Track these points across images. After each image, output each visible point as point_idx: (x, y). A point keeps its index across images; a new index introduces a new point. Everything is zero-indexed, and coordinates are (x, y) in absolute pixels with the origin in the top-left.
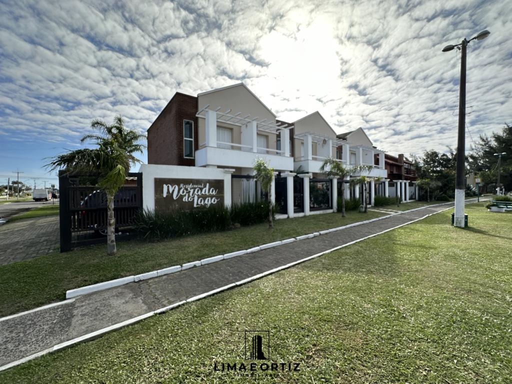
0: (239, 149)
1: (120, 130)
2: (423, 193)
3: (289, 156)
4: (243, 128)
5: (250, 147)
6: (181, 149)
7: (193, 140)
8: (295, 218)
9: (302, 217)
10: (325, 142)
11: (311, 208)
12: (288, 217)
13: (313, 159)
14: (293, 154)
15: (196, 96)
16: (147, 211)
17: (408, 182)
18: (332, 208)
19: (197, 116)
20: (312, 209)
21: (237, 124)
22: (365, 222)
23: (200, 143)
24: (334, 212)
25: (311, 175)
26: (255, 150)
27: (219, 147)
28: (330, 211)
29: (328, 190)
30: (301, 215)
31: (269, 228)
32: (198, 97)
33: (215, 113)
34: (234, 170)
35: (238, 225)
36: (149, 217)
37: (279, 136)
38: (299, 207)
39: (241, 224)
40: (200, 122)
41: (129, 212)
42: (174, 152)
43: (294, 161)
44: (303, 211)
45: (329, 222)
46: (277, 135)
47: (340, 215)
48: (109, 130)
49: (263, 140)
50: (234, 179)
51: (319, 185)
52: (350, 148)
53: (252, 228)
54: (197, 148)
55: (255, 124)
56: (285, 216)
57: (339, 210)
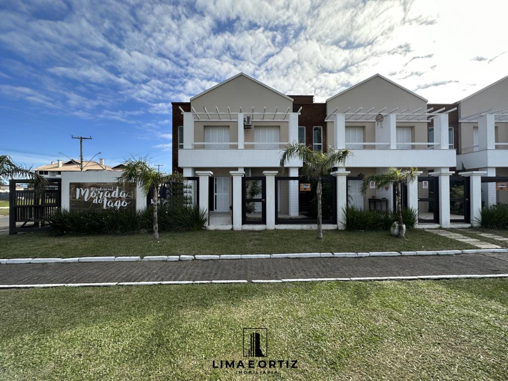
11: (278, 219)
12: (232, 229)
15: (190, 102)
18: (334, 223)
20: (281, 221)
24: (338, 230)
26: (240, 147)
27: (194, 148)
28: (330, 227)
30: (259, 227)
33: (191, 114)
44: (263, 222)
49: (274, 133)
55: (240, 116)
57: (351, 227)
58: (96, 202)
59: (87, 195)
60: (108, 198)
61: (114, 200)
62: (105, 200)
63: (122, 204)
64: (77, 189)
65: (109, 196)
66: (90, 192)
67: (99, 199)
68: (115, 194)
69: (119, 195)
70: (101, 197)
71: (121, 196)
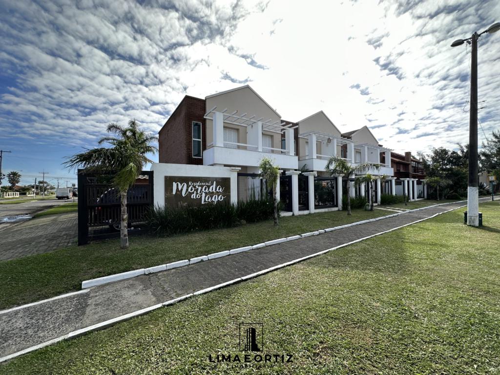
0: (245, 148)
1: (134, 133)
2: (432, 191)
3: (294, 155)
4: (249, 129)
5: (256, 147)
6: (189, 149)
7: (201, 140)
8: (300, 215)
9: (306, 215)
10: (329, 140)
11: (315, 205)
12: (293, 215)
13: (318, 157)
14: (297, 153)
15: (204, 99)
16: (157, 208)
17: (415, 180)
18: (337, 206)
19: (205, 117)
20: (316, 207)
21: (242, 125)
22: (371, 220)
23: (208, 144)
24: (339, 210)
25: (316, 173)
26: (260, 150)
27: (226, 146)
28: (336, 209)
29: (333, 188)
30: (306, 212)
31: (274, 225)
32: (206, 99)
33: (222, 114)
34: (240, 168)
35: (244, 222)
36: (160, 213)
37: (283, 136)
38: (304, 205)
39: (247, 221)
40: (208, 123)
41: (141, 208)
42: (183, 152)
43: (299, 160)
44: (307, 208)
45: (334, 220)
46: (282, 134)
47: (346, 213)
48: (124, 133)
49: (268, 140)
50: (240, 177)
51: (324, 183)
52: (355, 146)
53: (258, 225)
54: (205, 148)
55: (260, 124)
56: (290, 214)
57: (345, 208)
58: (194, 197)
59: (184, 189)
60: (206, 193)
61: (211, 194)
62: (204, 195)
63: (219, 199)
64: (174, 183)
65: (207, 191)
66: (188, 187)
67: (197, 194)
68: (213, 189)
69: (216, 189)
70: (199, 192)
71: (218, 191)
